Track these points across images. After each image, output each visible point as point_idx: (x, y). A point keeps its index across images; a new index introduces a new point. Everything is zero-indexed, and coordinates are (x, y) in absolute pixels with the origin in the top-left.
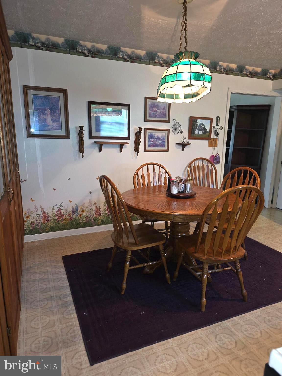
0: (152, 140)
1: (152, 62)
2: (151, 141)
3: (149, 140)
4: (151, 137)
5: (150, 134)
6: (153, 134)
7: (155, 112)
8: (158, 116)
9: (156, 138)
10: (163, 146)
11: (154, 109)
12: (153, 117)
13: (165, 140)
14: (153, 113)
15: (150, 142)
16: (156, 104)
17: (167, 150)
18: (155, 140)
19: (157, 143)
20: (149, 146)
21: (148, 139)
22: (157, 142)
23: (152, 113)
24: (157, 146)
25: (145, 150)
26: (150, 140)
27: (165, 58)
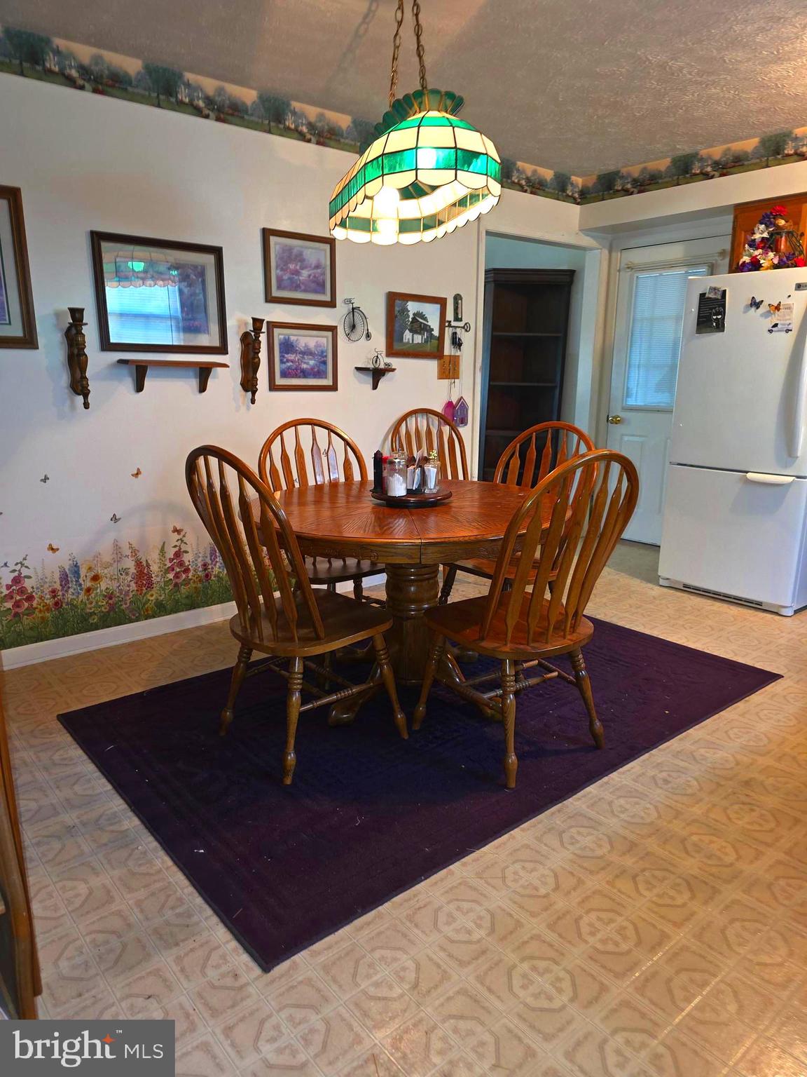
0: (291, 357)
1: (278, 127)
2: (288, 361)
3: (282, 357)
4: (288, 347)
5: (285, 339)
6: (293, 338)
7: (293, 274)
8: (303, 287)
9: (303, 353)
10: (321, 374)
11: (292, 266)
12: (290, 290)
13: (326, 356)
14: (289, 279)
15: (284, 363)
16: (295, 251)
17: (334, 387)
18: (299, 356)
19: (304, 366)
20: (284, 374)
21: (280, 352)
22: (305, 363)
23: (285, 277)
24: (304, 374)
25: (273, 387)
26: (283, 357)
27: (312, 119)
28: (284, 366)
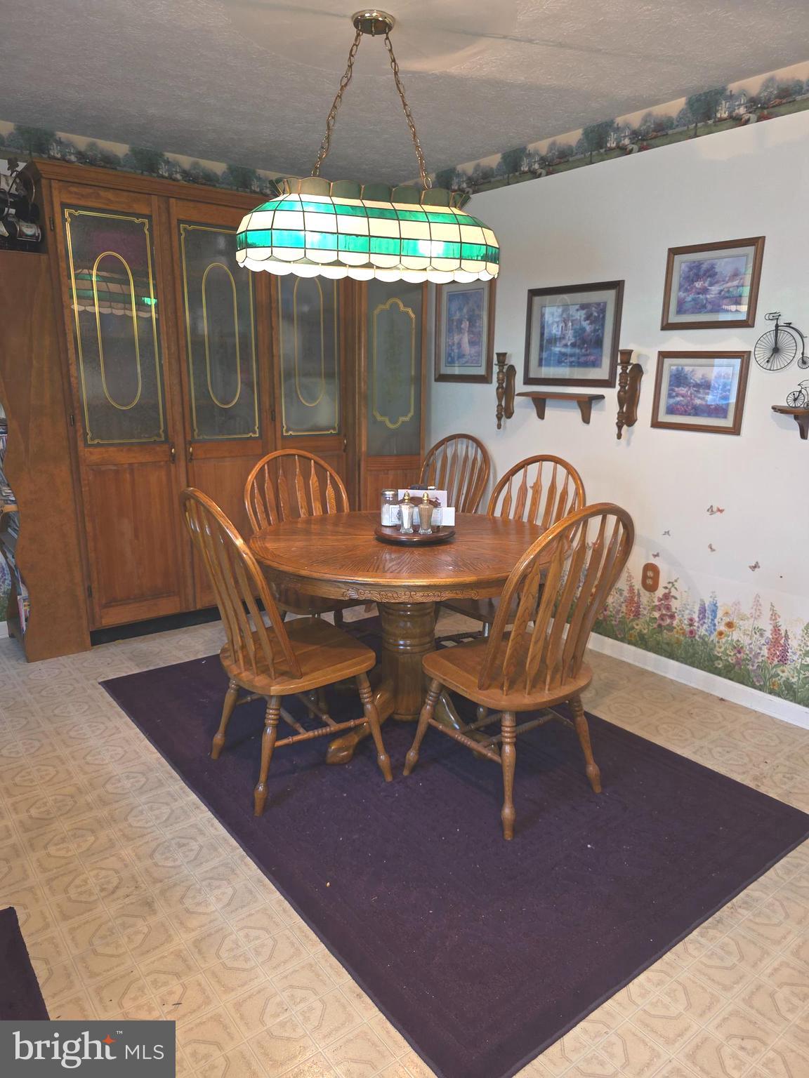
0: (683, 390)
1: (706, 126)
2: (677, 395)
3: (671, 390)
4: (679, 379)
5: (677, 370)
6: (687, 369)
7: (699, 294)
8: (709, 307)
9: (697, 386)
10: (720, 411)
11: (698, 285)
12: (693, 313)
13: (729, 390)
14: (694, 300)
15: (673, 397)
16: (705, 267)
17: (735, 430)
18: (692, 390)
19: (698, 402)
20: (671, 410)
21: (670, 385)
22: (699, 398)
23: (689, 299)
24: (697, 411)
25: (656, 424)
26: (673, 390)
27: (755, 92)
28: (672, 401)
